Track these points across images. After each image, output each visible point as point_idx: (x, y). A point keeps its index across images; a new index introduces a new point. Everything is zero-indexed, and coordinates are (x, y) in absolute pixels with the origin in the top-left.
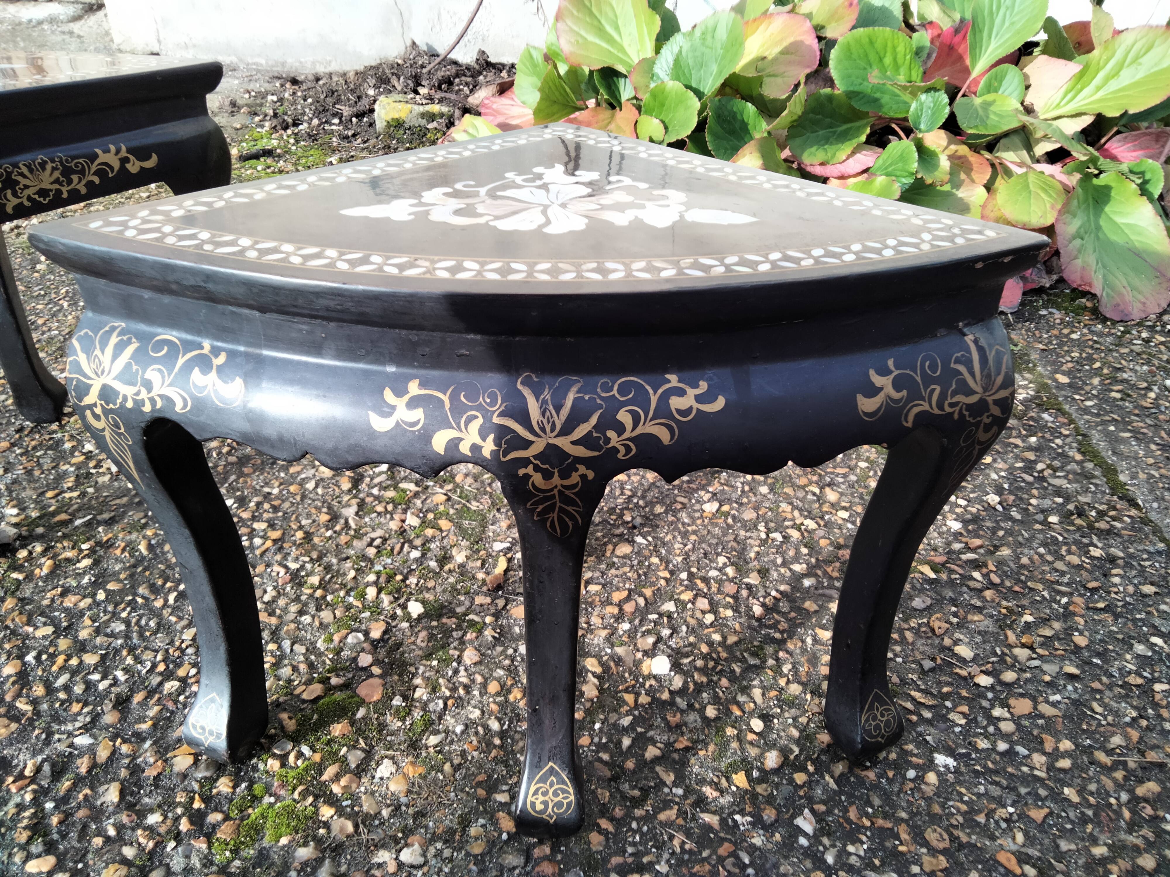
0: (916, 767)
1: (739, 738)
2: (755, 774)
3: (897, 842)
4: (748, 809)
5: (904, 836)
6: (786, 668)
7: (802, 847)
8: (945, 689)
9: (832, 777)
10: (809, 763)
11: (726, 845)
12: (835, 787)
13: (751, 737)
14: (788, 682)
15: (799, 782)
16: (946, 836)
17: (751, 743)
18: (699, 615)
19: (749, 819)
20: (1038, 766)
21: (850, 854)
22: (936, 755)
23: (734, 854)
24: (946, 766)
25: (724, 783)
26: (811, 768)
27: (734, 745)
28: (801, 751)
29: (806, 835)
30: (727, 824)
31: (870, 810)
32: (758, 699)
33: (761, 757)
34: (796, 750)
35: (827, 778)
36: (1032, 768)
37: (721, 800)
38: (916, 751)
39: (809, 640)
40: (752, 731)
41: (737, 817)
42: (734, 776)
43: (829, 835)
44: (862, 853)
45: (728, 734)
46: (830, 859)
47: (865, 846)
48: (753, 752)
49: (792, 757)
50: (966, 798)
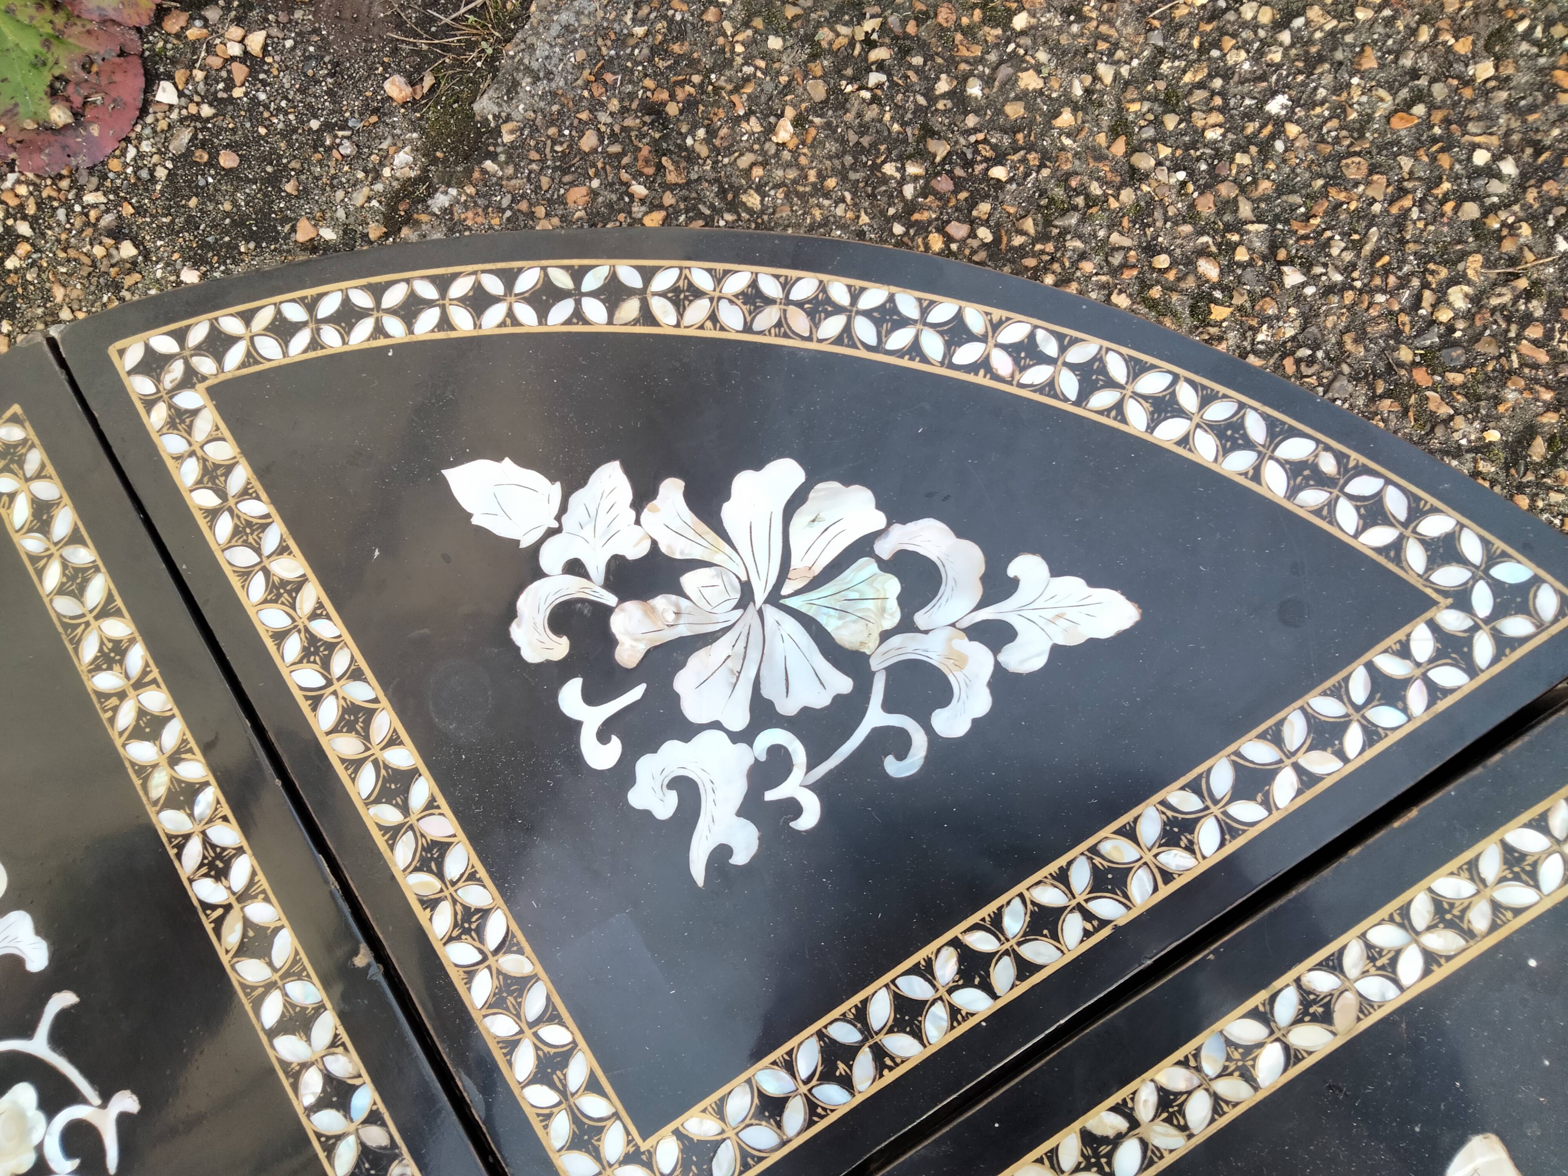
0: (1273, 137)
1: (1169, 288)
2: (1218, 294)
3: (1345, 206)
4: (1254, 323)
5: (1342, 197)
6: (1096, 189)
7: (1314, 295)
8: (1196, 43)
9: (1253, 222)
10: (1229, 236)
11: (1285, 362)
12: (1264, 227)
13: (1171, 276)
14: (1117, 197)
15: (1247, 258)
16: (1357, 159)
17: (1179, 279)
18: (975, 243)
19: (1265, 327)
20: (1322, 21)
21: (1339, 255)
22: (1268, 108)
23: (1298, 361)
24: (1284, 107)
25: (1213, 330)
26: (1235, 238)
27: (1175, 297)
28: (1208, 234)
29: (1303, 285)
30: (1262, 352)
31: (1302, 210)
32: (1126, 242)
33: (1202, 280)
34: (1205, 239)
35: (1250, 227)
36: (1321, 28)
37: (1230, 342)
38: (1257, 125)
39: (1067, 142)
40: (1166, 270)
41: (1260, 337)
42: (1212, 317)
43: (1311, 265)
44: (1343, 245)
45: (1157, 296)
46: (1338, 278)
47: (1337, 237)
48: (1190, 283)
49: (1214, 249)
50: (1326, 113)
